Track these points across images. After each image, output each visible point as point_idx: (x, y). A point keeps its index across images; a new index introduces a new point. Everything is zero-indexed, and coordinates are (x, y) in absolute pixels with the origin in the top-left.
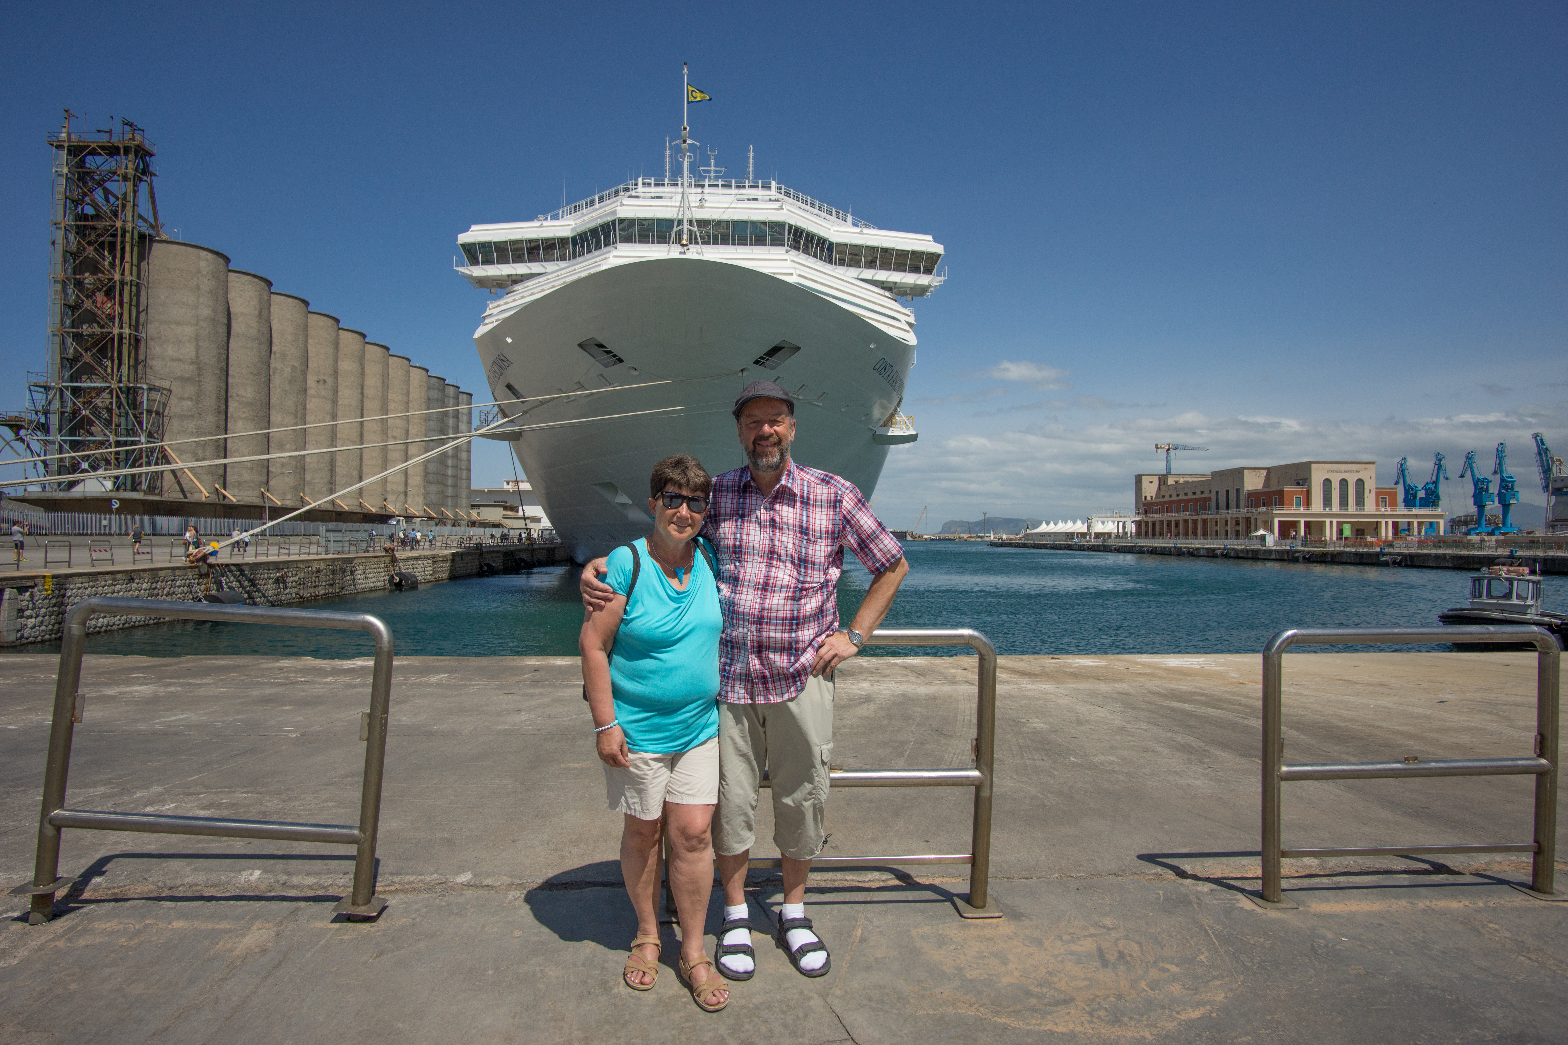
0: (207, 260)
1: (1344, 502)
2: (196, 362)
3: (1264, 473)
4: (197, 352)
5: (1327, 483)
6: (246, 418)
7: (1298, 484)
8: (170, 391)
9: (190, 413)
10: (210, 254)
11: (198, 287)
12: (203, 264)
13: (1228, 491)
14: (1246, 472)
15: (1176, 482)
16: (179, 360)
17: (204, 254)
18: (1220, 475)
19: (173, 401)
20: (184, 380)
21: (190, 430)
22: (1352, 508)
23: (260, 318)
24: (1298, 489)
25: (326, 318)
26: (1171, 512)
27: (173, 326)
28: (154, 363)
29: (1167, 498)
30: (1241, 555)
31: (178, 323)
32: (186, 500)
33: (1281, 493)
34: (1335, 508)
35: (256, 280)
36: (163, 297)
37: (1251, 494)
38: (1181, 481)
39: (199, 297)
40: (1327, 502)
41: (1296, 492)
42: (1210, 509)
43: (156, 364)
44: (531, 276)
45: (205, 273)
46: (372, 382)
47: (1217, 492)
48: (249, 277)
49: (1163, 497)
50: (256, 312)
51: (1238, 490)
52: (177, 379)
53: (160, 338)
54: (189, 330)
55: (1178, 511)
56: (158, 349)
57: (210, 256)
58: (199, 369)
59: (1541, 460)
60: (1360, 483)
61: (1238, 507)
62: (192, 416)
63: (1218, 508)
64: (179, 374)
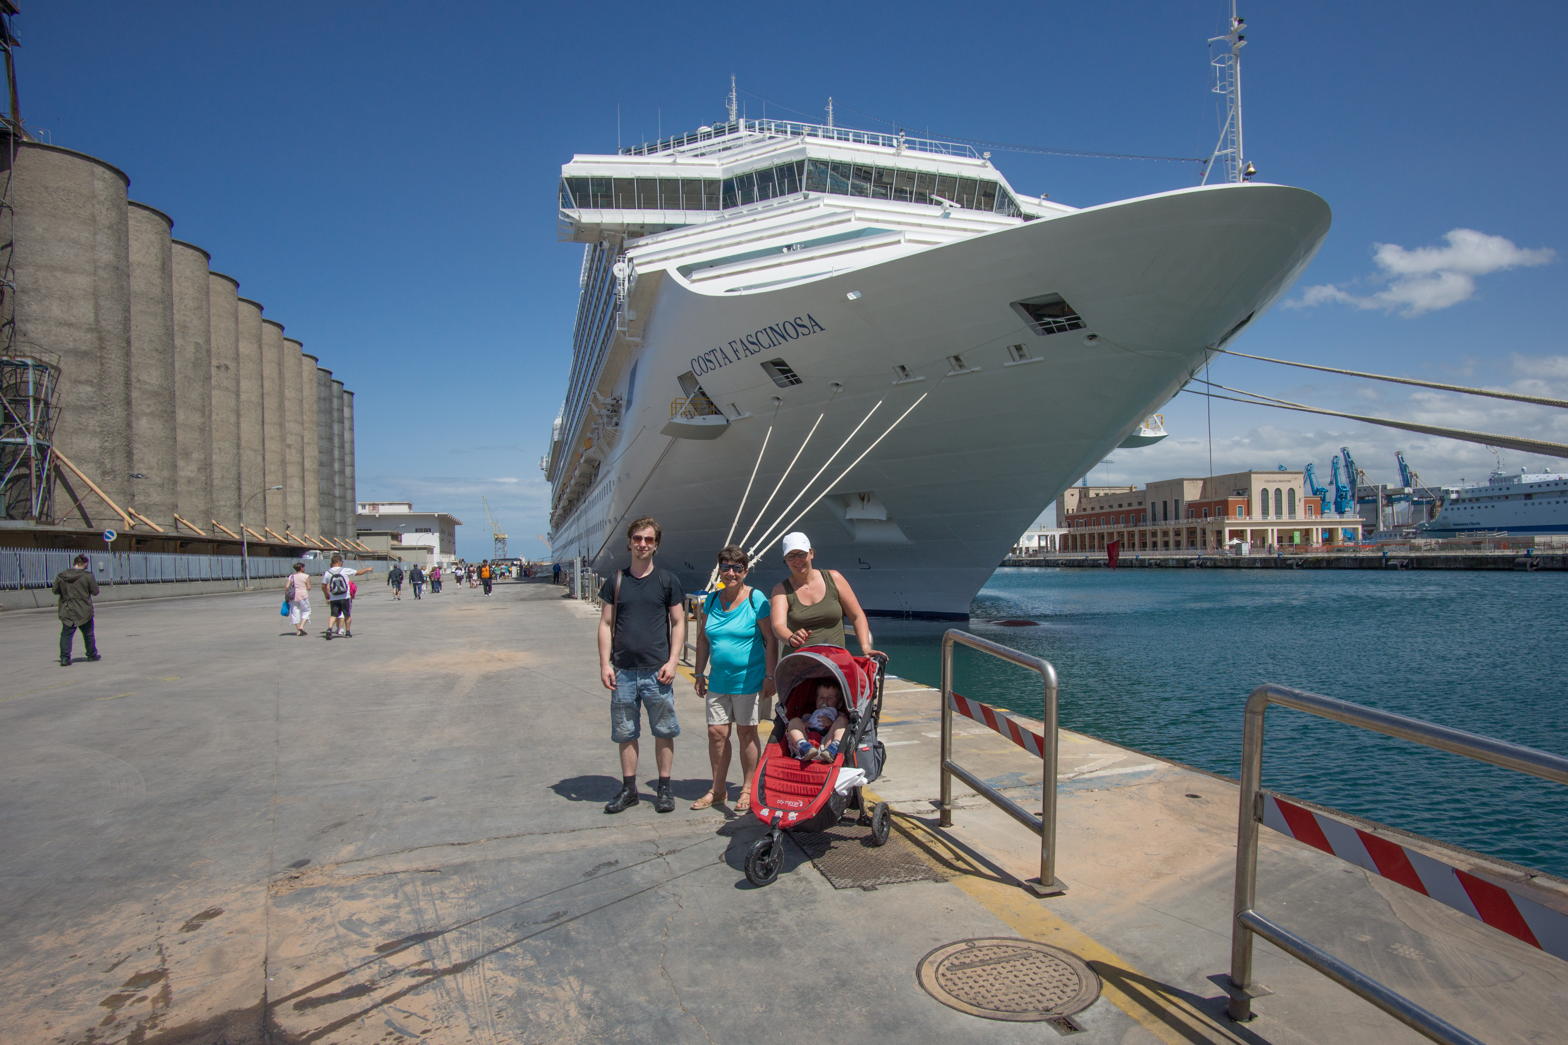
0: (104, 180)
1: (1279, 511)
2: (96, 328)
3: (1201, 483)
4: (96, 315)
5: (1265, 492)
6: (152, 414)
7: (1239, 494)
8: (58, 370)
9: (90, 404)
10: (107, 172)
11: (93, 219)
12: (99, 185)
13: (1165, 503)
14: (1185, 482)
15: (1097, 495)
16: (70, 325)
17: (99, 170)
18: (1156, 487)
19: (64, 385)
20: (81, 355)
21: (91, 428)
22: (1285, 517)
23: (164, 273)
24: (1240, 498)
25: (224, 281)
26: (1099, 524)
27: (58, 274)
28: (30, 327)
29: (1089, 511)
30: (1218, 564)
31: (66, 270)
32: (91, 530)
33: (1225, 503)
34: (1272, 517)
35: (157, 218)
36: (39, 230)
37: (1191, 505)
38: (1102, 493)
39: (95, 234)
40: (1265, 511)
41: (1237, 502)
42: (1145, 520)
43: (34, 330)
44: (669, 228)
45: (102, 198)
46: (270, 370)
47: (1153, 504)
48: (146, 213)
49: (1085, 510)
50: (159, 264)
51: (1177, 502)
52: (68, 352)
53: (37, 290)
54: (82, 281)
55: (1108, 523)
56: (35, 307)
57: (108, 174)
58: (101, 339)
59: (1348, 472)
60: (1292, 492)
61: (1177, 517)
62: (94, 408)
63: (1154, 519)
64: (71, 345)
